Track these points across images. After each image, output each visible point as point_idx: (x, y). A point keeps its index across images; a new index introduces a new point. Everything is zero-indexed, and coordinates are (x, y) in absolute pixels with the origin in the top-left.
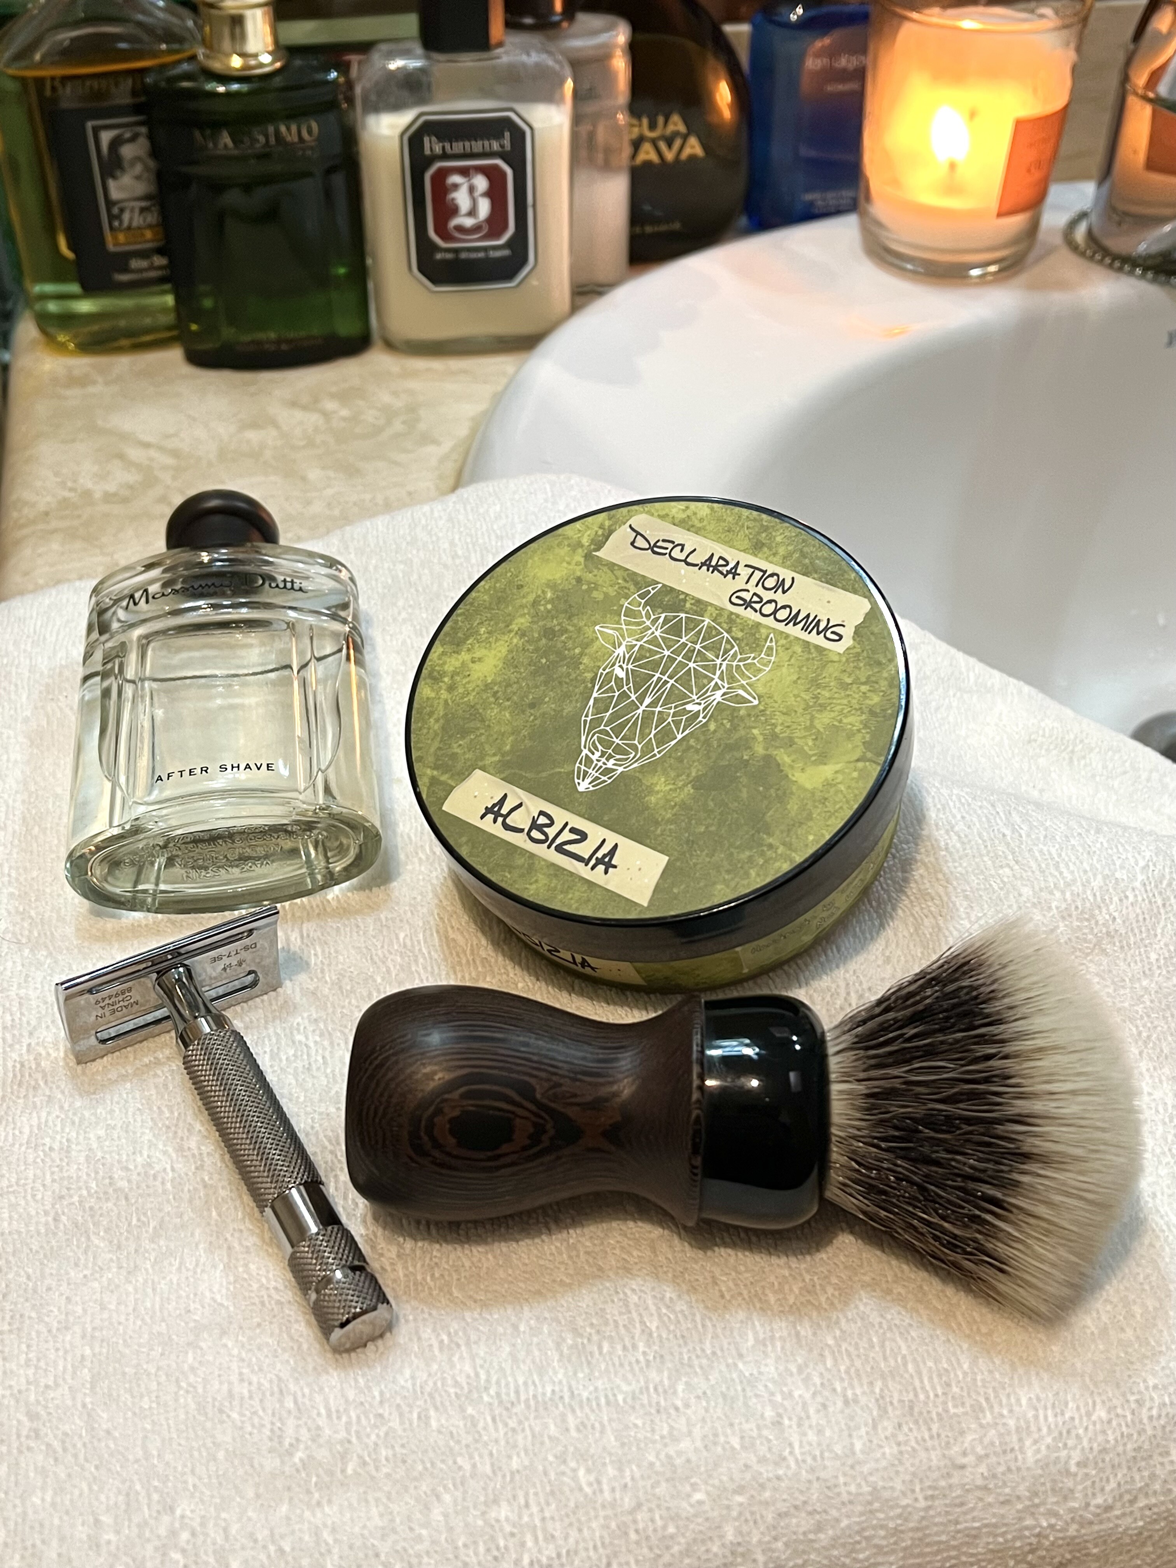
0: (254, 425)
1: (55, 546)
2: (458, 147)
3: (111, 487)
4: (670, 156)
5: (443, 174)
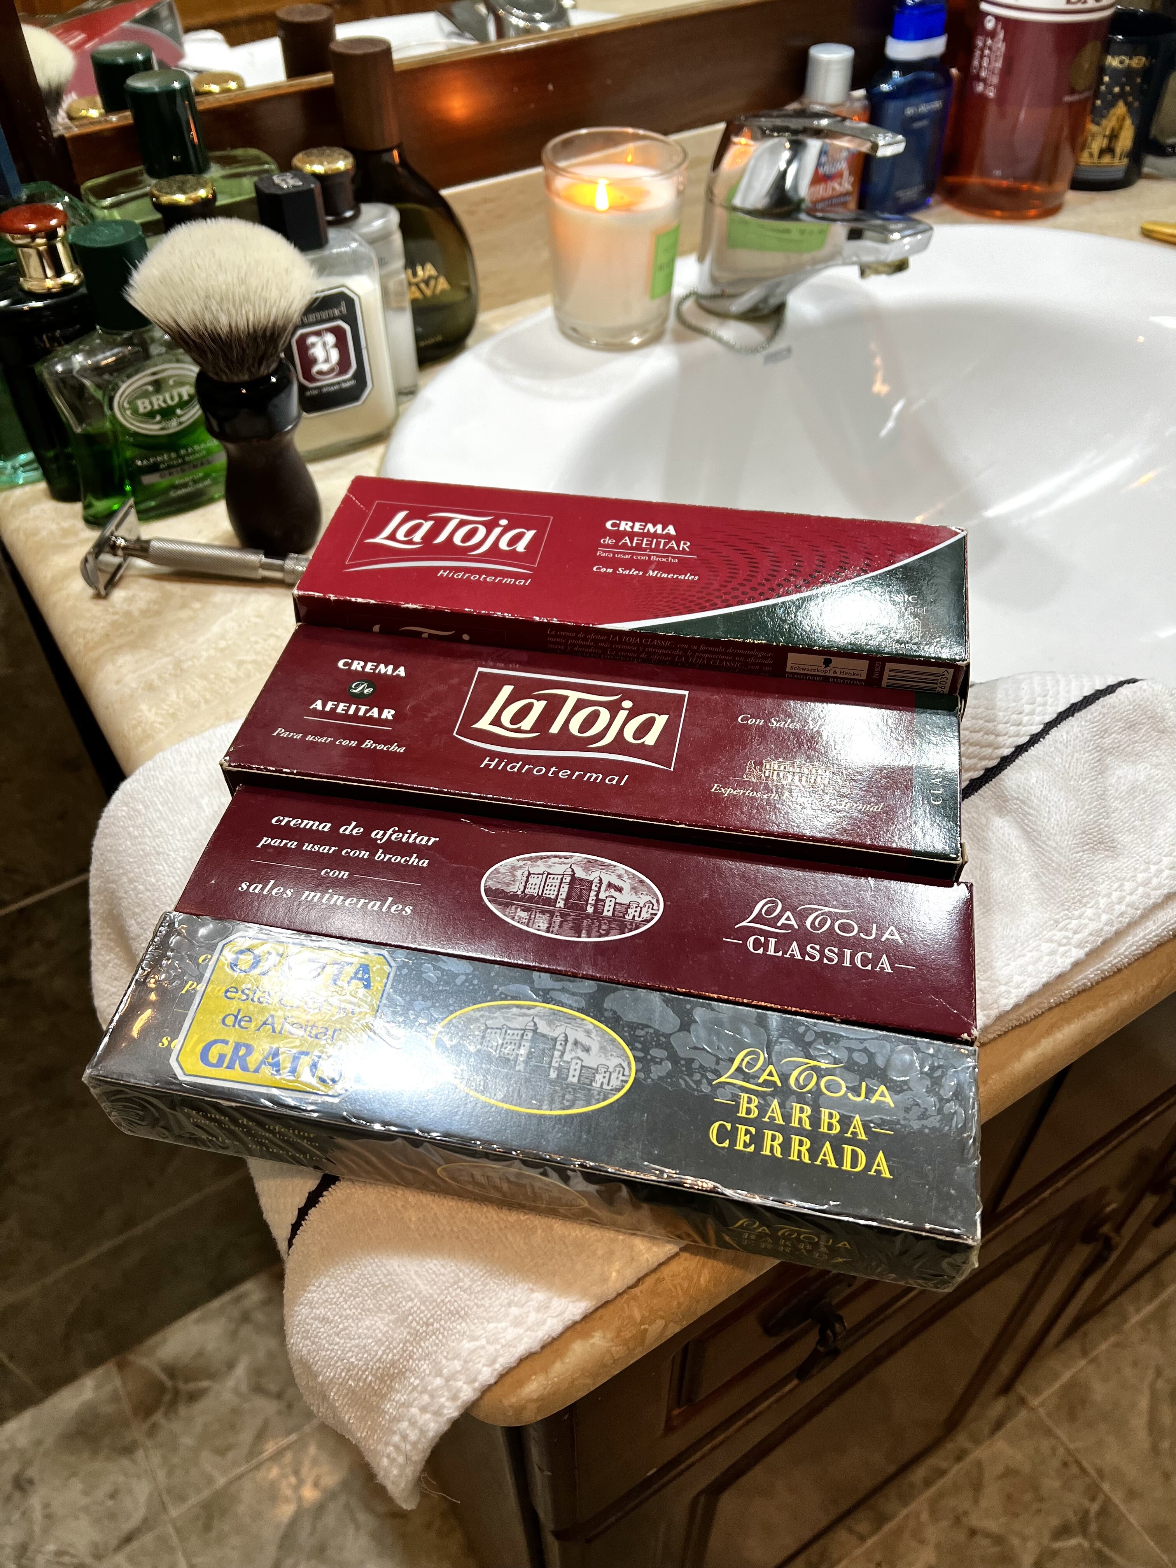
2: (312, 317)
4: (428, 292)
5: (304, 338)
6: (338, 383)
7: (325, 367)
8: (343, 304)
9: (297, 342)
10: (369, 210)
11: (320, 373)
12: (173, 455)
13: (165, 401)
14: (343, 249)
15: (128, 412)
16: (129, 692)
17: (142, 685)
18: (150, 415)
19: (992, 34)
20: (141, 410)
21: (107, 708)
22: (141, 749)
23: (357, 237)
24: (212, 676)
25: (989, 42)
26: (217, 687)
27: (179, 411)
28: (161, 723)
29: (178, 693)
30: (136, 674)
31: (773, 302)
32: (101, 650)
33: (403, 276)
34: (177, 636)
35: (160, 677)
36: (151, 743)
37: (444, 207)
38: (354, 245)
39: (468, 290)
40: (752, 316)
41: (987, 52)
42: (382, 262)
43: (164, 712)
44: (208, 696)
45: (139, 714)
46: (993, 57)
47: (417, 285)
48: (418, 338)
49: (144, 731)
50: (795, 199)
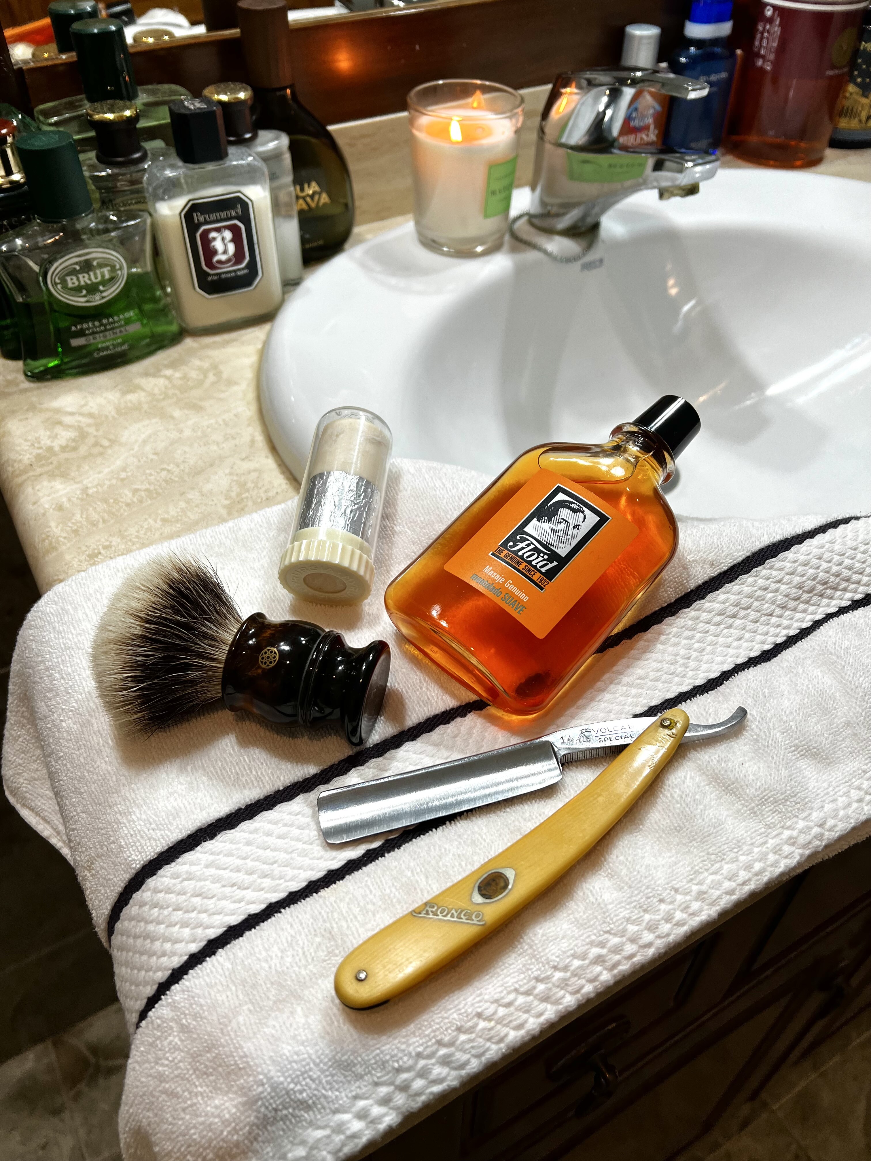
0: (130, 391)
1: (45, 483)
2: (213, 217)
3: (63, 442)
4: (313, 205)
5: (206, 232)
6: (235, 271)
7: (223, 258)
8: (239, 206)
9: (201, 236)
10: (264, 135)
11: (220, 262)
12: (97, 323)
13: (90, 279)
14: (241, 162)
15: (59, 286)
16: (42, 511)
17: (53, 506)
18: (78, 289)
19: (771, 20)
20: (70, 285)
21: (24, 524)
22: (47, 559)
23: (254, 155)
24: (111, 501)
25: (768, 27)
26: (114, 510)
27: (101, 288)
28: (65, 538)
29: (82, 513)
30: (51, 497)
31: (590, 221)
32: (24, 477)
33: (292, 189)
34: (87, 468)
35: (69, 500)
36: (54, 554)
37: (330, 140)
38: (250, 159)
39: (346, 206)
40: (572, 232)
41: (766, 34)
42: (273, 177)
43: (68, 528)
44: (106, 516)
45: (48, 529)
46: (771, 38)
47: (304, 198)
48: (303, 241)
49: (51, 543)
50: (610, 138)
